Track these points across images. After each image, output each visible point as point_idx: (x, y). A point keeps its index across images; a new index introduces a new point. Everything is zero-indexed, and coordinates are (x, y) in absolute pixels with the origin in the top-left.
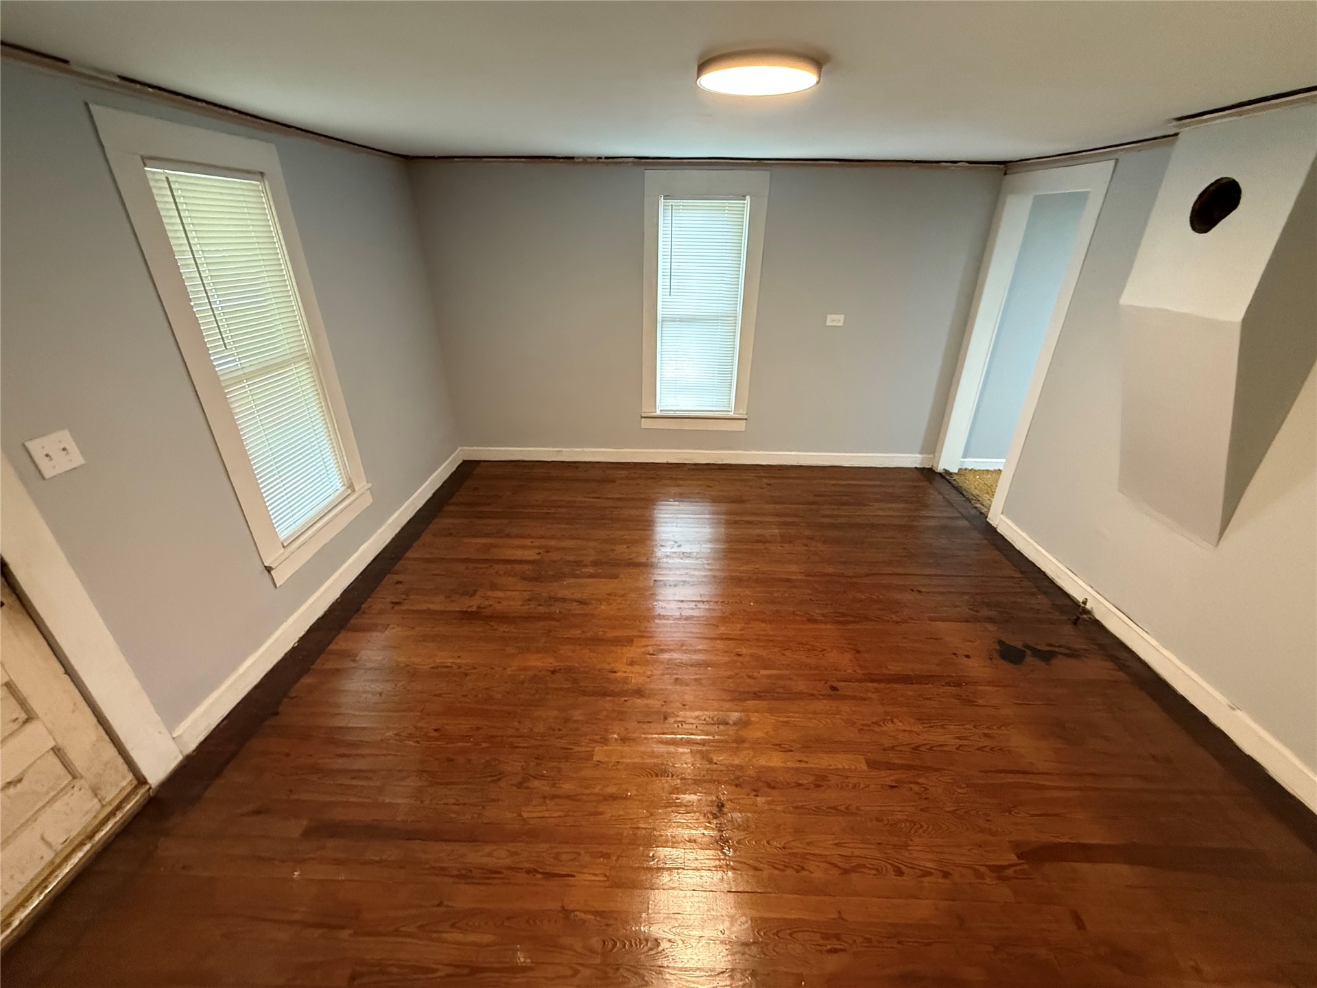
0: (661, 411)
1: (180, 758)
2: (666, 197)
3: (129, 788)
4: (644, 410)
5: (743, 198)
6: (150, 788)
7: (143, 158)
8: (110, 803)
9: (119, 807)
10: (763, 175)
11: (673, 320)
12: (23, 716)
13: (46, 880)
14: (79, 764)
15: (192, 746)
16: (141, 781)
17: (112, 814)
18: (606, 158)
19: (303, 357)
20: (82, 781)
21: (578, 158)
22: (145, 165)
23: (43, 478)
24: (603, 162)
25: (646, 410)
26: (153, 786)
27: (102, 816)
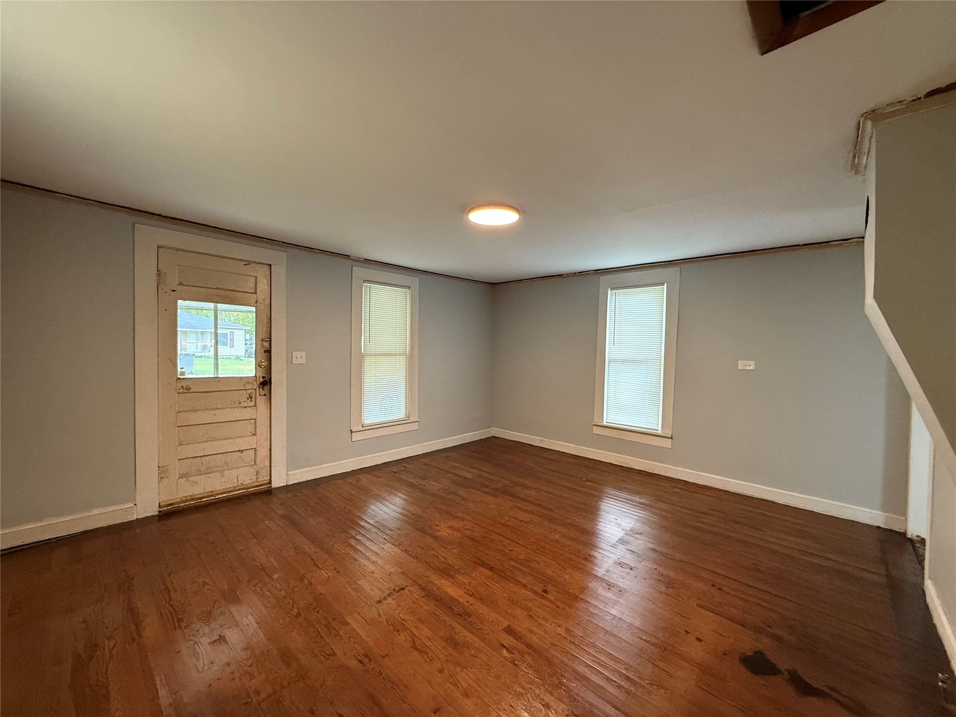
0: (607, 422)
1: (285, 484)
2: (612, 289)
3: (266, 482)
4: (595, 420)
5: (663, 284)
6: (271, 487)
7: (364, 281)
8: (259, 482)
9: (260, 486)
10: (674, 271)
11: (616, 361)
12: (254, 432)
13: (231, 492)
14: (258, 460)
15: (291, 483)
16: (270, 483)
17: (257, 486)
18: (578, 273)
19: (405, 354)
20: (256, 467)
21: (564, 274)
22: (364, 283)
23: (292, 363)
24: (577, 275)
25: (597, 421)
26: (273, 487)
27: (254, 484)
